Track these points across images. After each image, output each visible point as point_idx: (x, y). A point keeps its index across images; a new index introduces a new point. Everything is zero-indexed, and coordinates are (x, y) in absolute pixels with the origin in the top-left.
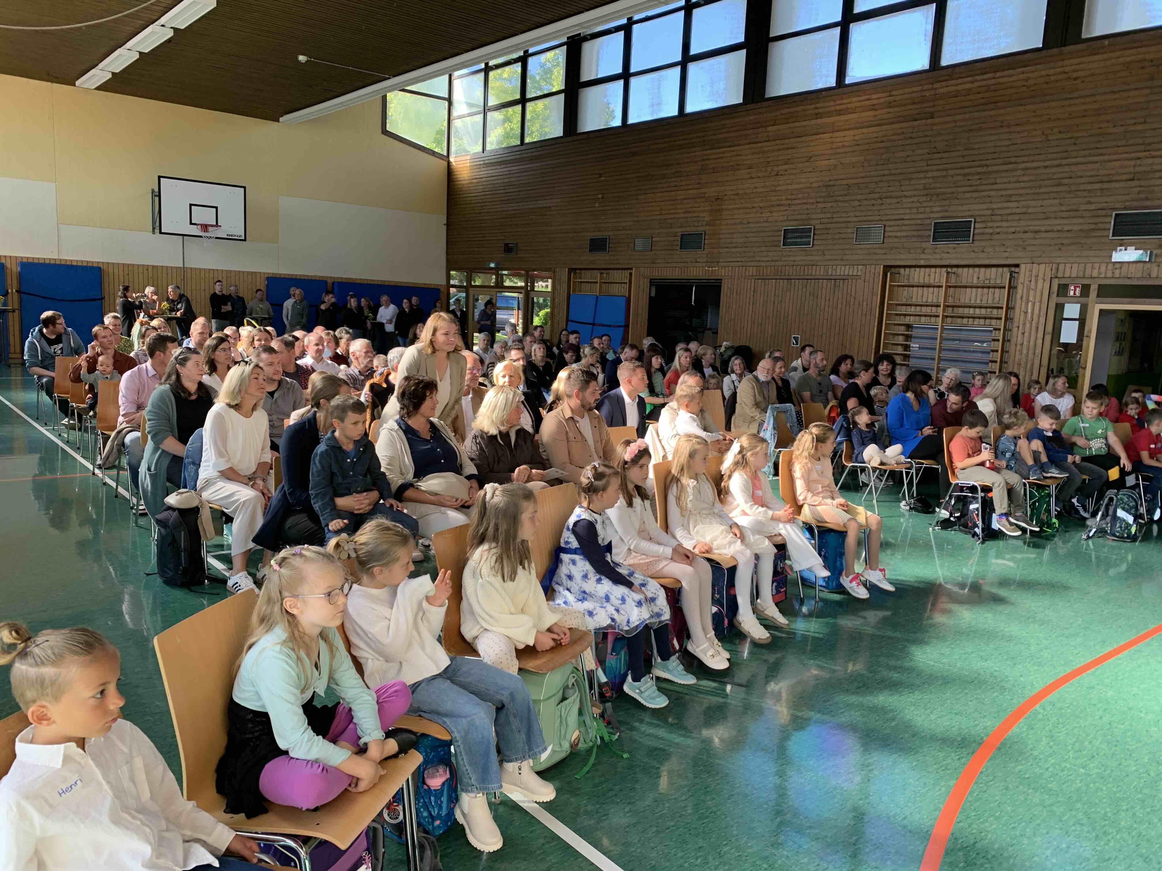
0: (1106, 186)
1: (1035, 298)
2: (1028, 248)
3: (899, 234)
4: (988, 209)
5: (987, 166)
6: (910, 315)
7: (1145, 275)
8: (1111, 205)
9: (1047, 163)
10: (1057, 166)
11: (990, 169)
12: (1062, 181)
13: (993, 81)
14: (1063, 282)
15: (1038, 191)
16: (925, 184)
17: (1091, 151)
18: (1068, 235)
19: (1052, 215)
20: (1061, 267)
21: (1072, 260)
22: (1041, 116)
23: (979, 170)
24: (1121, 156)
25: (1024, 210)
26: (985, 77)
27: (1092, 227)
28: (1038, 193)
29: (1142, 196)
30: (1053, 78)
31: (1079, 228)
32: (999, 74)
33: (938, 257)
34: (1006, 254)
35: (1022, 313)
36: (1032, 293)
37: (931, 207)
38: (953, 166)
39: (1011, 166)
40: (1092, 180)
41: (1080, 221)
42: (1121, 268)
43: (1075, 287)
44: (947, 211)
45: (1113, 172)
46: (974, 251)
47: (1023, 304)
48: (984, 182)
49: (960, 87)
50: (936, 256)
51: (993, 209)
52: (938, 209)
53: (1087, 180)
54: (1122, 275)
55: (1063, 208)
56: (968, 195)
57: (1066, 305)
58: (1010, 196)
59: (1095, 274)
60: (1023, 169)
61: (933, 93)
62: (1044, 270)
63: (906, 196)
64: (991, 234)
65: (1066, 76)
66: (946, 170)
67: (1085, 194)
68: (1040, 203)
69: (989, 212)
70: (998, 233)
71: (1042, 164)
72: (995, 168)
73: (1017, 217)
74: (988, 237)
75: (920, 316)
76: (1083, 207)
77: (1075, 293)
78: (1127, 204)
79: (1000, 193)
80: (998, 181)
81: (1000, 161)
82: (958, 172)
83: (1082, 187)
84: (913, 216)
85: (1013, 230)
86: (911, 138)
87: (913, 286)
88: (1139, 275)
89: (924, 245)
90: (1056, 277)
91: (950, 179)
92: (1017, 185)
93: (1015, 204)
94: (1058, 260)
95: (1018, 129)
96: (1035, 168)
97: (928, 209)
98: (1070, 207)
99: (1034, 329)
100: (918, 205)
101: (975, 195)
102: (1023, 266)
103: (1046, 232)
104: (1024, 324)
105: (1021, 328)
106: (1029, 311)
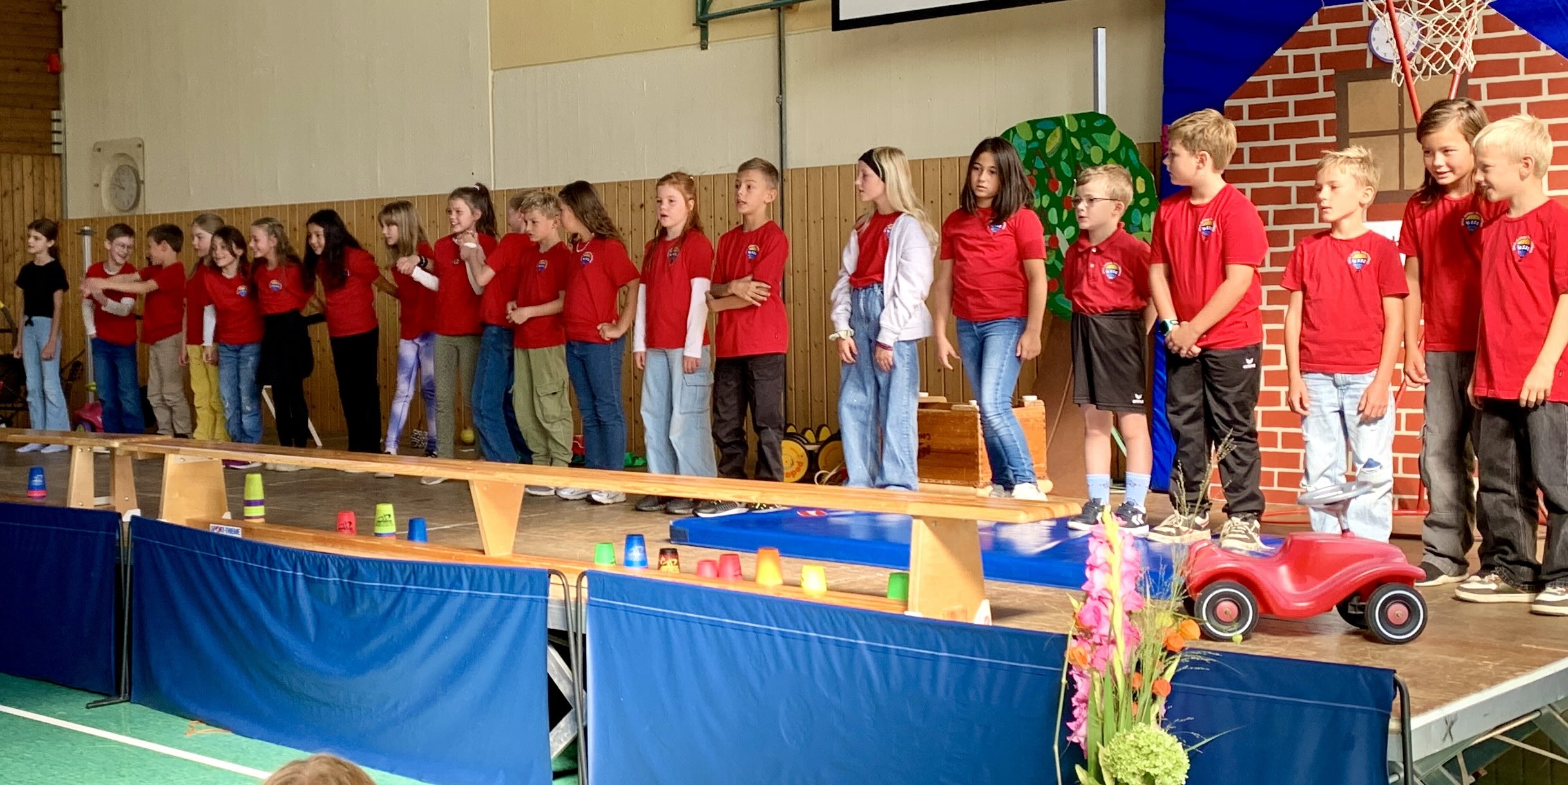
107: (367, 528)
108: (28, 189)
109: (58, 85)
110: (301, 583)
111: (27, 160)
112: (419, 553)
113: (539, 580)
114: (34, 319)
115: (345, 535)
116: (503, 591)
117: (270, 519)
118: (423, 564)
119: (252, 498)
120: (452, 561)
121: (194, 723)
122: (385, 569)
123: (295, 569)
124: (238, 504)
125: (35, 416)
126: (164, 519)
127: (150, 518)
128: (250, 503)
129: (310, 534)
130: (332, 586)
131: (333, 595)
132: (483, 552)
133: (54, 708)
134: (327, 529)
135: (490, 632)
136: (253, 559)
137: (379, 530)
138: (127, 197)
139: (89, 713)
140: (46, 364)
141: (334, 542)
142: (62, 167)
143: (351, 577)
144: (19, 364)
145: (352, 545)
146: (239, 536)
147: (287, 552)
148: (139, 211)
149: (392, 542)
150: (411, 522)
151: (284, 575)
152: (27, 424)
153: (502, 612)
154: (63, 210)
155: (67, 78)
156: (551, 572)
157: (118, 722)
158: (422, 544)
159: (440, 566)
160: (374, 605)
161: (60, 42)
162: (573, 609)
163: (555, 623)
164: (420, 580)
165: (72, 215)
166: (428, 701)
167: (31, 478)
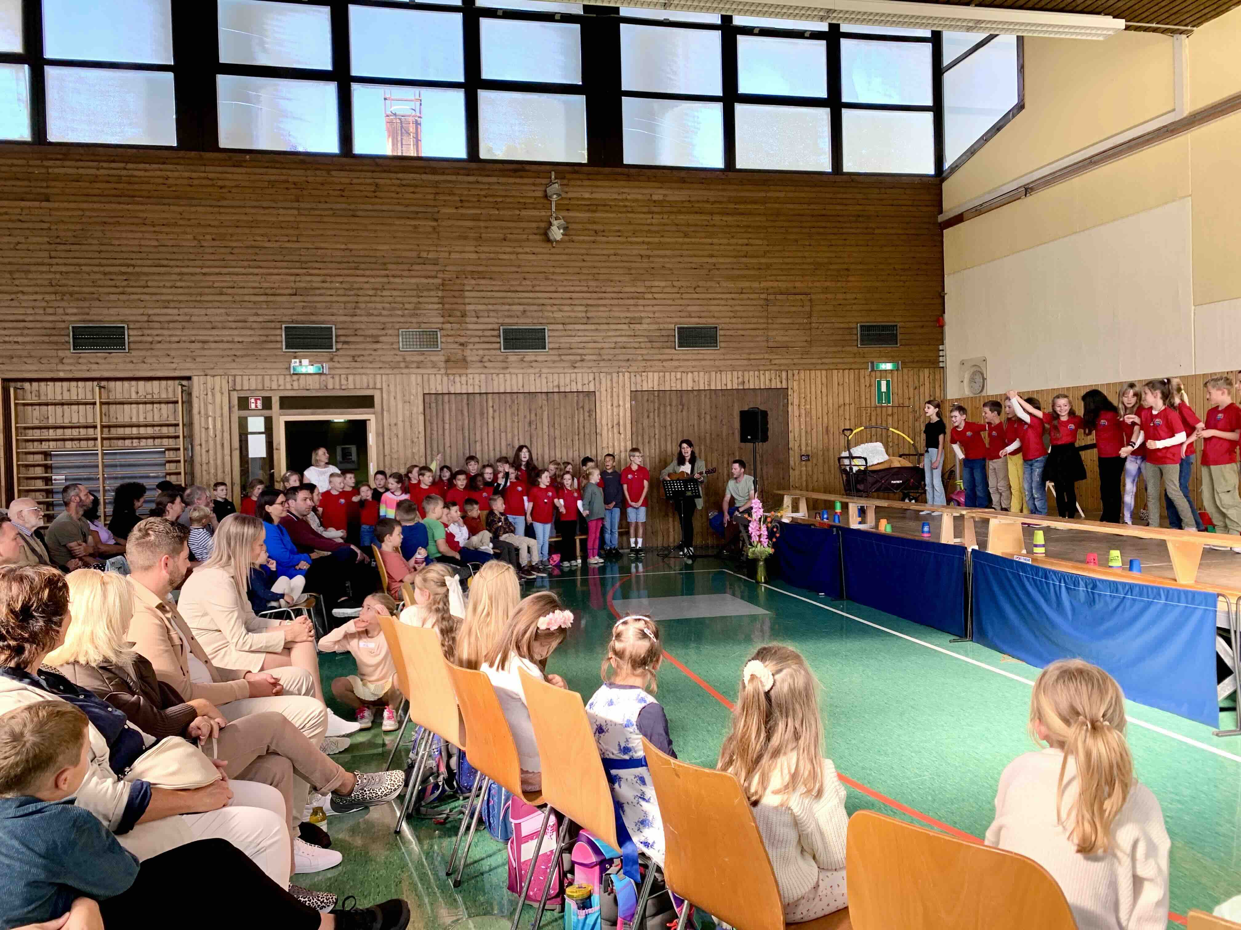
0: (271, 298)
1: (214, 412)
2: (198, 359)
3: (20, 339)
4: (143, 314)
5: (134, 266)
6: (48, 440)
7: (322, 386)
8: (279, 318)
9: (204, 270)
10: (217, 274)
11: (137, 269)
12: (224, 290)
13: (124, 172)
14: (243, 394)
15: (198, 298)
16: (51, 279)
17: (251, 263)
18: (240, 346)
19: (220, 325)
20: (238, 379)
21: (248, 372)
22: (189, 220)
23: (124, 269)
24: (281, 271)
25: (187, 318)
26: (113, 165)
27: (264, 338)
28: (200, 301)
29: (308, 311)
30: (196, 182)
31: (251, 339)
32: (130, 166)
33: (85, 367)
34: (174, 366)
35: (203, 430)
36: (210, 407)
37: (64, 308)
38: (88, 261)
39: (162, 270)
40: (257, 291)
41: (252, 332)
42: (298, 380)
43: (256, 400)
44: (88, 314)
45: (276, 285)
46: (132, 362)
47: (203, 419)
48: (132, 284)
49: (81, 171)
50: (80, 367)
51: (149, 316)
52: (75, 311)
53: (252, 291)
54: (301, 387)
55: (230, 319)
56: (113, 297)
57: (250, 419)
58: (168, 301)
59: (274, 387)
60: (179, 274)
61: (43, 170)
62: (219, 383)
63: (23, 292)
64: (151, 343)
65: (210, 183)
66: (79, 265)
67: (250, 305)
68: (203, 312)
69: (145, 318)
70: (160, 342)
71: (198, 270)
72: (146, 269)
73: (180, 325)
74: (147, 346)
75: (64, 440)
76: (251, 319)
77: (256, 406)
78: (294, 317)
79: (155, 298)
80: (150, 284)
81: (149, 262)
82: (96, 269)
83: (246, 298)
84: (38, 318)
85: (177, 339)
86: (20, 221)
87: (47, 404)
88: (317, 386)
89: (61, 354)
90: (234, 390)
91: (86, 276)
92: (173, 290)
93: (175, 311)
94: (234, 372)
95: (165, 229)
96: (192, 274)
97: (60, 311)
98: (238, 318)
99: (219, 447)
100: (44, 304)
101: (123, 297)
102: (195, 379)
103: (216, 342)
104: (207, 441)
105: (203, 446)
106: (211, 427)
107: (1105, 563)
108: (927, 384)
109: (942, 333)
110: (1063, 589)
111: (926, 371)
112: (1135, 578)
113: (1211, 599)
114: (930, 449)
115: (1091, 566)
116: (1187, 603)
117: (1047, 554)
118: (1136, 585)
119: (1038, 543)
120: (1156, 585)
121: (1005, 656)
122: (1114, 586)
123: (1060, 582)
124: (1030, 546)
125: (929, 496)
126: (989, 551)
127: (982, 550)
128: (1036, 546)
129: (1070, 564)
130: (1081, 592)
131: (1082, 596)
132: (1176, 580)
133: (933, 640)
134: (1081, 562)
135: (1177, 626)
136: (1037, 575)
137: (1111, 564)
138: (977, 387)
139: (952, 644)
140: (935, 471)
141: (1083, 569)
142: (944, 373)
143: (1093, 588)
144: (922, 471)
145: (1094, 571)
146: (1030, 563)
147: (1055, 572)
148: (984, 394)
149: (1119, 571)
150: (1131, 561)
151: (1054, 585)
152: (925, 502)
153: (1186, 615)
154: (945, 395)
155: (947, 329)
156: (1219, 595)
157: (966, 651)
158: (1138, 573)
159: (1147, 587)
160: (1106, 604)
161: (944, 312)
162: (1234, 617)
163: (1222, 623)
164: (1134, 593)
165: (949, 397)
166: (1139, 659)
167: (923, 528)
